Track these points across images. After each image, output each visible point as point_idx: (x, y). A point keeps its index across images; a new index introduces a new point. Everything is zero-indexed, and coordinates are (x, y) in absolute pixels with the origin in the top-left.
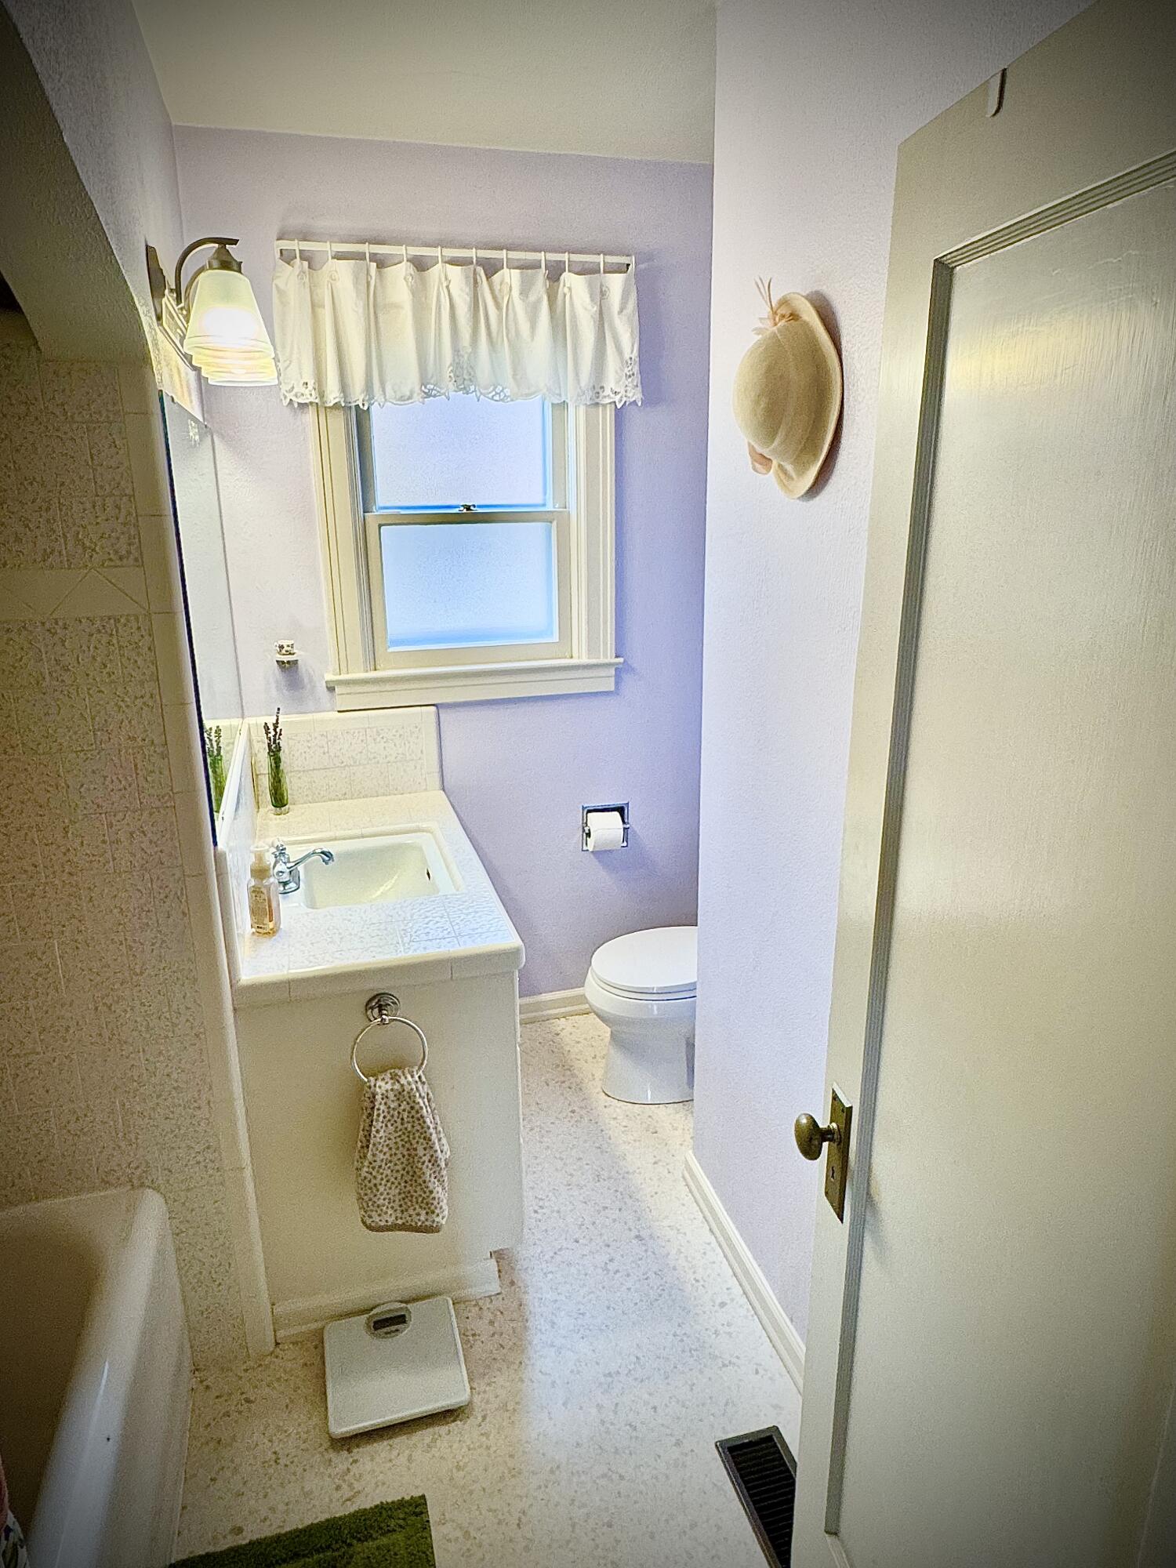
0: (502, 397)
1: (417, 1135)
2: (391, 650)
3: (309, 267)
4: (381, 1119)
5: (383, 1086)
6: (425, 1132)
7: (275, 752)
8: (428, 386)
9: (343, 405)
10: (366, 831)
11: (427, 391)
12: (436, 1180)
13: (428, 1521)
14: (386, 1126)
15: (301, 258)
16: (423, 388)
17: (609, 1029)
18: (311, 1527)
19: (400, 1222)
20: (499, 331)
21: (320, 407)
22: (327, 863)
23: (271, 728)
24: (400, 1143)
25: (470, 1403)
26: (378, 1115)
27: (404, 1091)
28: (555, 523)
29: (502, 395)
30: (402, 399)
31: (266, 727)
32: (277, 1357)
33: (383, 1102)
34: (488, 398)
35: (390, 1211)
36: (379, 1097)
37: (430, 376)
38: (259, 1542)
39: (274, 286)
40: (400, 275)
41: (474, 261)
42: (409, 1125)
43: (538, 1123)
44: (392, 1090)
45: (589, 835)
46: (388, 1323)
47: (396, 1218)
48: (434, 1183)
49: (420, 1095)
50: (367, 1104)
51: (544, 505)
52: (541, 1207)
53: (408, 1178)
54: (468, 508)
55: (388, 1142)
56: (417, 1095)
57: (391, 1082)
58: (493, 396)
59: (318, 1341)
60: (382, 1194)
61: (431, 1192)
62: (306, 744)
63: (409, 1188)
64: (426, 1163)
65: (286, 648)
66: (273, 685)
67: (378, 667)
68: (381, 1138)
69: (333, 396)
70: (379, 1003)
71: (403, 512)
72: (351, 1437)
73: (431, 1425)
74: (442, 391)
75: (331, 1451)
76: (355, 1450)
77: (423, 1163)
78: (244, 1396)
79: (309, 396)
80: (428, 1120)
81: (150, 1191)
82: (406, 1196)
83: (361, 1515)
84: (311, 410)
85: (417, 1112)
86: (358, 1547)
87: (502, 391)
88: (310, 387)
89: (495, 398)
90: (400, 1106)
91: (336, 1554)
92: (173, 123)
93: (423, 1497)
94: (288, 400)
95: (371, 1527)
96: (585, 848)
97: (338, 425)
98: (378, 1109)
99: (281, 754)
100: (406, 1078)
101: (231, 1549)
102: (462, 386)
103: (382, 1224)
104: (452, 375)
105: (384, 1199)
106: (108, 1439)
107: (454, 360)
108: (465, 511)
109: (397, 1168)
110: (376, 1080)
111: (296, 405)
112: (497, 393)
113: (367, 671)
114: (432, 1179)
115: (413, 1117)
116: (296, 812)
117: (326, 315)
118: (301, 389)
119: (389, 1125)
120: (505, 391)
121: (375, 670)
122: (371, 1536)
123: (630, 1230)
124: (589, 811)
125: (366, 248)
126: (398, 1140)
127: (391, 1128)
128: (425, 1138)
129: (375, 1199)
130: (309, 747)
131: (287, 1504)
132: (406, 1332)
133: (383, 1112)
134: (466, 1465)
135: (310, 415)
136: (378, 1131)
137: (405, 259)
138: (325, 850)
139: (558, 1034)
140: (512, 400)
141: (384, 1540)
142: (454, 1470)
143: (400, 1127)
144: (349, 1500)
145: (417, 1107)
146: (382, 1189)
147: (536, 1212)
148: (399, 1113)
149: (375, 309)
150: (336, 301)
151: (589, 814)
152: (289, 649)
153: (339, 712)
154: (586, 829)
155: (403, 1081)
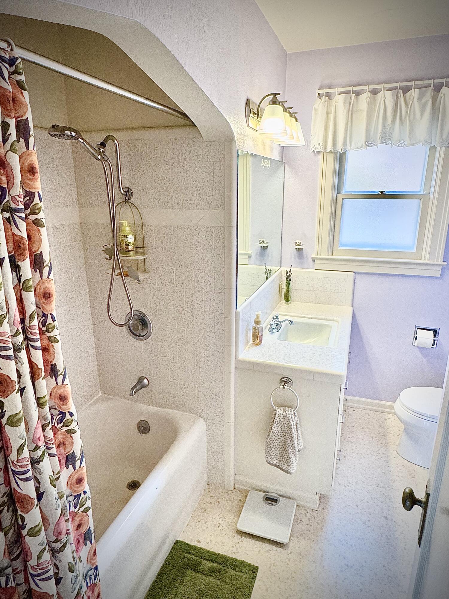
0: (403, 145)
1: (289, 434)
2: (340, 248)
3: (328, 99)
4: (277, 423)
5: (280, 411)
6: (292, 435)
7: (288, 281)
8: (369, 143)
9: (333, 151)
10: (313, 316)
11: (368, 144)
12: (293, 455)
13: (256, 577)
14: (278, 427)
15: (325, 96)
16: (366, 143)
17: (404, 426)
18: (219, 554)
19: (278, 464)
20: (406, 117)
21: (324, 152)
22: (291, 325)
23: (288, 272)
24: (282, 435)
25: (288, 544)
26: (276, 421)
27: (286, 416)
28: (422, 199)
29: (403, 144)
30: (357, 148)
31: (287, 272)
32: (233, 493)
33: (278, 417)
34: (396, 146)
35: (275, 459)
36: (277, 415)
37: (371, 138)
38: (203, 549)
39: (313, 108)
40: (365, 97)
41: (399, 88)
42: (286, 430)
43: (361, 452)
44: (283, 414)
45: (416, 339)
46: (271, 500)
47: (277, 462)
48: (292, 455)
49: (292, 420)
50: (273, 416)
51: (420, 192)
52: (348, 486)
53: (283, 449)
54: (382, 192)
55: (278, 433)
56: (291, 419)
57: (283, 411)
58: (398, 145)
59: (245, 494)
60: (272, 451)
61: (290, 458)
62: (301, 280)
63: (282, 453)
64: (290, 447)
65: (298, 243)
66: (293, 257)
67: (333, 254)
68: (275, 430)
69: (329, 148)
70: (285, 381)
71: (353, 193)
72: (244, 533)
73: (272, 544)
74: (376, 144)
75: (236, 533)
76: (243, 538)
77: (289, 446)
78: (218, 500)
79: (320, 149)
80: (293, 430)
81: (202, 419)
82: (281, 456)
83: (235, 560)
84: (322, 154)
85: (290, 426)
86: (230, 570)
87: (403, 143)
88: (320, 145)
89: (399, 146)
90: (284, 421)
91: (223, 568)
92: (288, 53)
93: (258, 567)
94: (312, 150)
95: (237, 566)
96: (413, 344)
97: (331, 159)
98: (276, 420)
99: (291, 282)
100: (288, 412)
101: (194, 546)
102: (385, 142)
103: (272, 462)
104: (380, 137)
105: (273, 454)
106: (157, 488)
107: (382, 131)
108: (380, 193)
109: (280, 444)
110: (278, 408)
111: (315, 152)
112: (400, 144)
113: (328, 255)
114: (292, 454)
115: (288, 427)
116: (293, 304)
117: (332, 117)
118: (317, 146)
119: (279, 427)
120: (405, 142)
121: (332, 255)
122: (236, 569)
123: (383, 512)
124: (418, 328)
125: (351, 89)
126: (282, 434)
127: (280, 428)
128: (291, 437)
129: (270, 452)
130: (302, 281)
131: (216, 542)
132: (276, 507)
133: (278, 421)
134: (277, 565)
135: (321, 156)
136: (274, 427)
137: (367, 91)
138: (291, 320)
139: (386, 420)
140: (407, 146)
141: (239, 574)
142: (272, 565)
143: (283, 429)
144: (235, 553)
145: (290, 424)
146: (273, 449)
147: (345, 486)
148: (283, 424)
149: (351, 113)
150: (337, 111)
151: (418, 330)
152: (299, 244)
153: (315, 270)
154: (415, 336)
155: (287, 412)
